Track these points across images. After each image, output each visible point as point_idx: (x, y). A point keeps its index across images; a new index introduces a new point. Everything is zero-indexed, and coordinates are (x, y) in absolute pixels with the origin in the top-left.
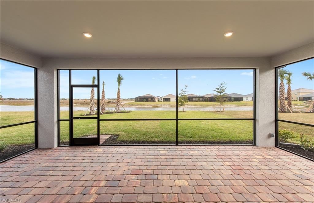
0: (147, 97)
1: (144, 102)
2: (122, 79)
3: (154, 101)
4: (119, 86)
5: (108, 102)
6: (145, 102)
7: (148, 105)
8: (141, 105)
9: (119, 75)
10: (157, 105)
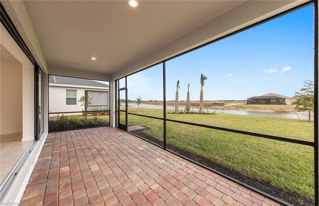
0: (269, 98)
1: (261, 104)
2: (205, 78)
3: (284, 103)
4: (202, 86)
5: (212, 104)
6: (264, 104)
7: (266, 109)
8: (255, 108)
9: (202, 75)
10: (286, 110)
